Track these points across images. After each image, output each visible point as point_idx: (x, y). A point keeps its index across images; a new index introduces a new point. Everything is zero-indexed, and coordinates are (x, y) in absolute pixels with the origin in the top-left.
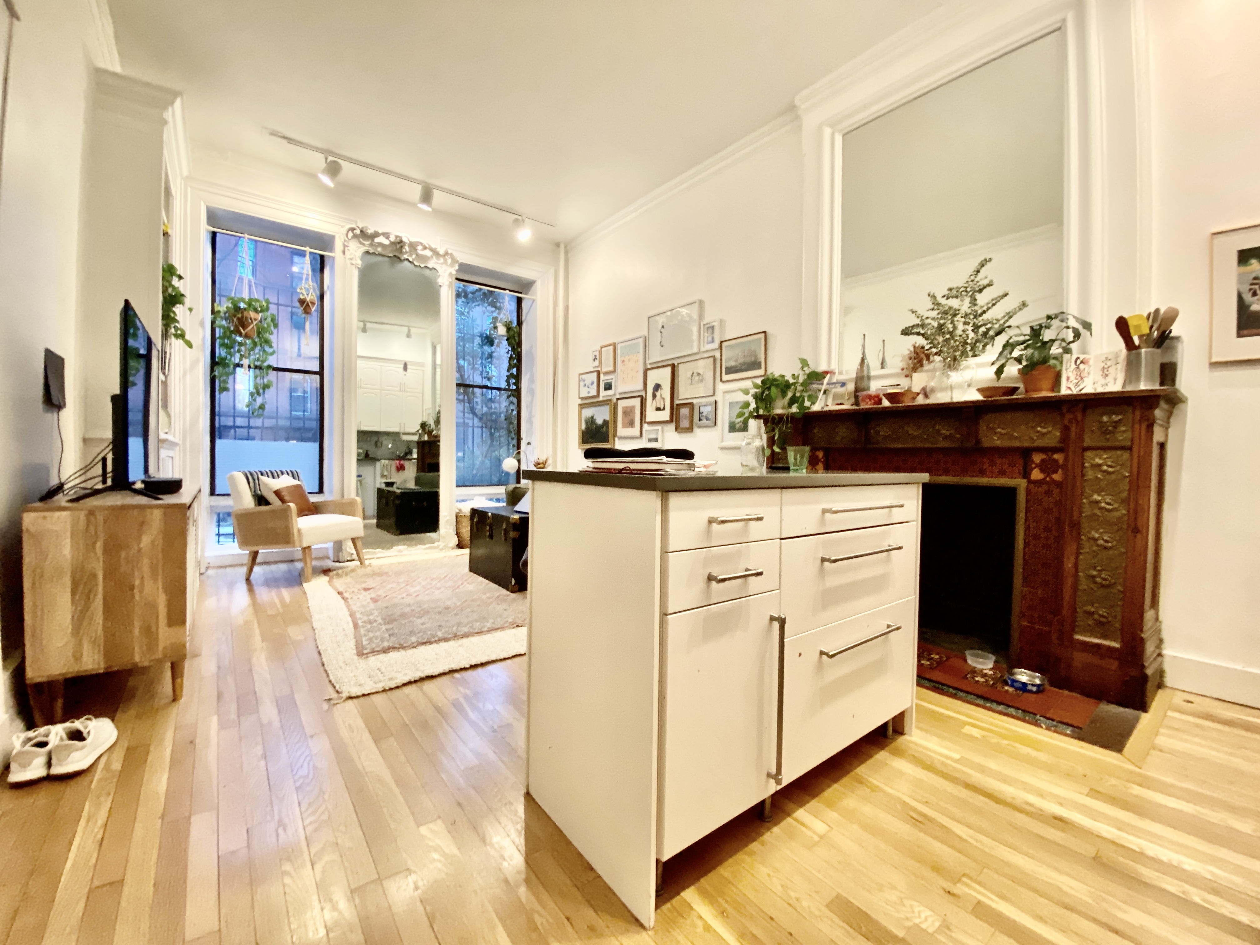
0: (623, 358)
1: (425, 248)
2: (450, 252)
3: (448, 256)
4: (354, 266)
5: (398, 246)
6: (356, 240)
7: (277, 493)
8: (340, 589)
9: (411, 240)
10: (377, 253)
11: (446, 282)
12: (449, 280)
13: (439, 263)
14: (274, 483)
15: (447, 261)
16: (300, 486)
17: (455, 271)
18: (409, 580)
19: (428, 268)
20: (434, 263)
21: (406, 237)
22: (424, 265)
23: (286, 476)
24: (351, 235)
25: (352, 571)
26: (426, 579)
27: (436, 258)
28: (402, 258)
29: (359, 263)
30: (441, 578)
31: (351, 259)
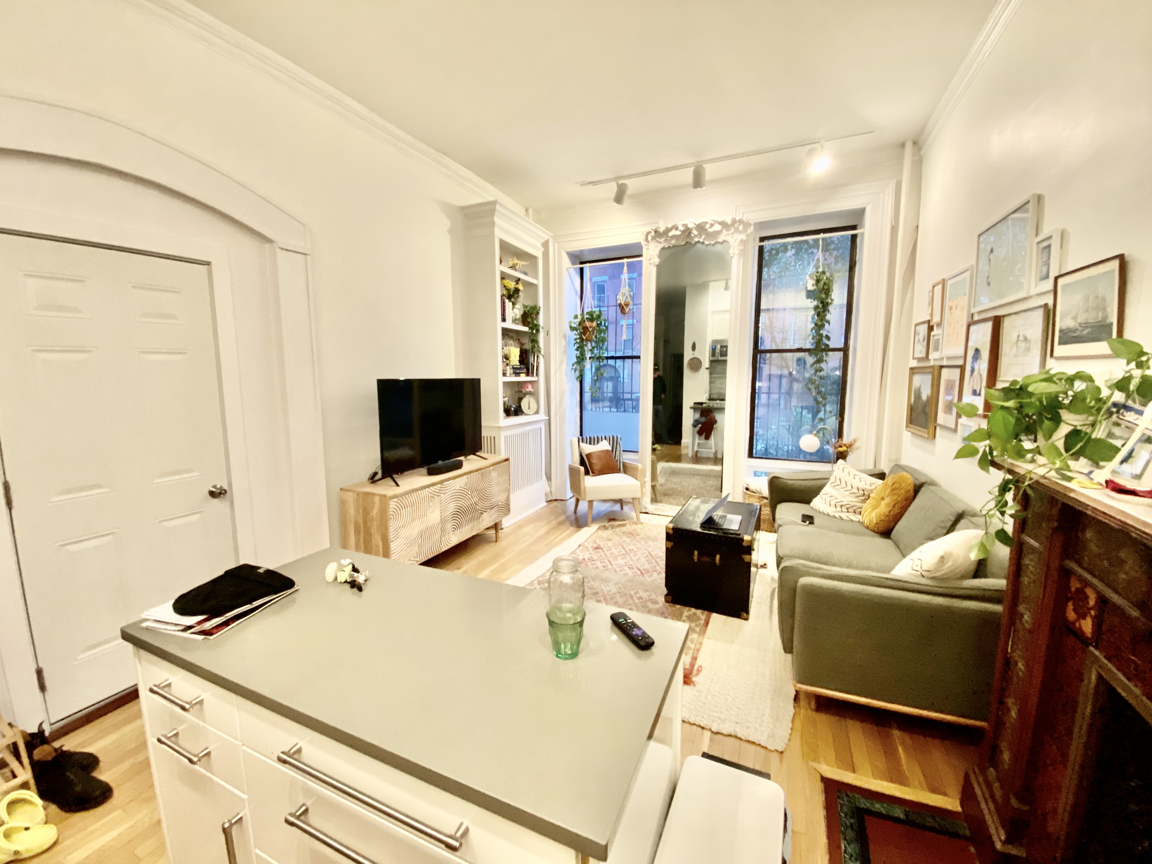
0: (951, 303)
1: (712, 225)
2: (738, 219)
3: (738, 223)
4: (653, 265)
5: (687, 233)
6: (654, 241)
7: (588, 455)
8: (589, 541)
9: (697, 223)
10: (671, 246)
11: (737, 252)
12: (740, 248)
13: (730, 234)
14: (588, 449)
15: (738, 228)
16: (607, 451)
17: (747, 236)
18: (635, 549)
19: (719, 243)
20: (725, 236)
21: (691, 222)
22: (715, 241)
23: (604, 441)
24: (650, 238)
25: (624, 525)
26: (645, 553)
27: (726, 230)
28: (693, 243)
29: (657, 260)
30: (655, 557)
31: (650, 260)
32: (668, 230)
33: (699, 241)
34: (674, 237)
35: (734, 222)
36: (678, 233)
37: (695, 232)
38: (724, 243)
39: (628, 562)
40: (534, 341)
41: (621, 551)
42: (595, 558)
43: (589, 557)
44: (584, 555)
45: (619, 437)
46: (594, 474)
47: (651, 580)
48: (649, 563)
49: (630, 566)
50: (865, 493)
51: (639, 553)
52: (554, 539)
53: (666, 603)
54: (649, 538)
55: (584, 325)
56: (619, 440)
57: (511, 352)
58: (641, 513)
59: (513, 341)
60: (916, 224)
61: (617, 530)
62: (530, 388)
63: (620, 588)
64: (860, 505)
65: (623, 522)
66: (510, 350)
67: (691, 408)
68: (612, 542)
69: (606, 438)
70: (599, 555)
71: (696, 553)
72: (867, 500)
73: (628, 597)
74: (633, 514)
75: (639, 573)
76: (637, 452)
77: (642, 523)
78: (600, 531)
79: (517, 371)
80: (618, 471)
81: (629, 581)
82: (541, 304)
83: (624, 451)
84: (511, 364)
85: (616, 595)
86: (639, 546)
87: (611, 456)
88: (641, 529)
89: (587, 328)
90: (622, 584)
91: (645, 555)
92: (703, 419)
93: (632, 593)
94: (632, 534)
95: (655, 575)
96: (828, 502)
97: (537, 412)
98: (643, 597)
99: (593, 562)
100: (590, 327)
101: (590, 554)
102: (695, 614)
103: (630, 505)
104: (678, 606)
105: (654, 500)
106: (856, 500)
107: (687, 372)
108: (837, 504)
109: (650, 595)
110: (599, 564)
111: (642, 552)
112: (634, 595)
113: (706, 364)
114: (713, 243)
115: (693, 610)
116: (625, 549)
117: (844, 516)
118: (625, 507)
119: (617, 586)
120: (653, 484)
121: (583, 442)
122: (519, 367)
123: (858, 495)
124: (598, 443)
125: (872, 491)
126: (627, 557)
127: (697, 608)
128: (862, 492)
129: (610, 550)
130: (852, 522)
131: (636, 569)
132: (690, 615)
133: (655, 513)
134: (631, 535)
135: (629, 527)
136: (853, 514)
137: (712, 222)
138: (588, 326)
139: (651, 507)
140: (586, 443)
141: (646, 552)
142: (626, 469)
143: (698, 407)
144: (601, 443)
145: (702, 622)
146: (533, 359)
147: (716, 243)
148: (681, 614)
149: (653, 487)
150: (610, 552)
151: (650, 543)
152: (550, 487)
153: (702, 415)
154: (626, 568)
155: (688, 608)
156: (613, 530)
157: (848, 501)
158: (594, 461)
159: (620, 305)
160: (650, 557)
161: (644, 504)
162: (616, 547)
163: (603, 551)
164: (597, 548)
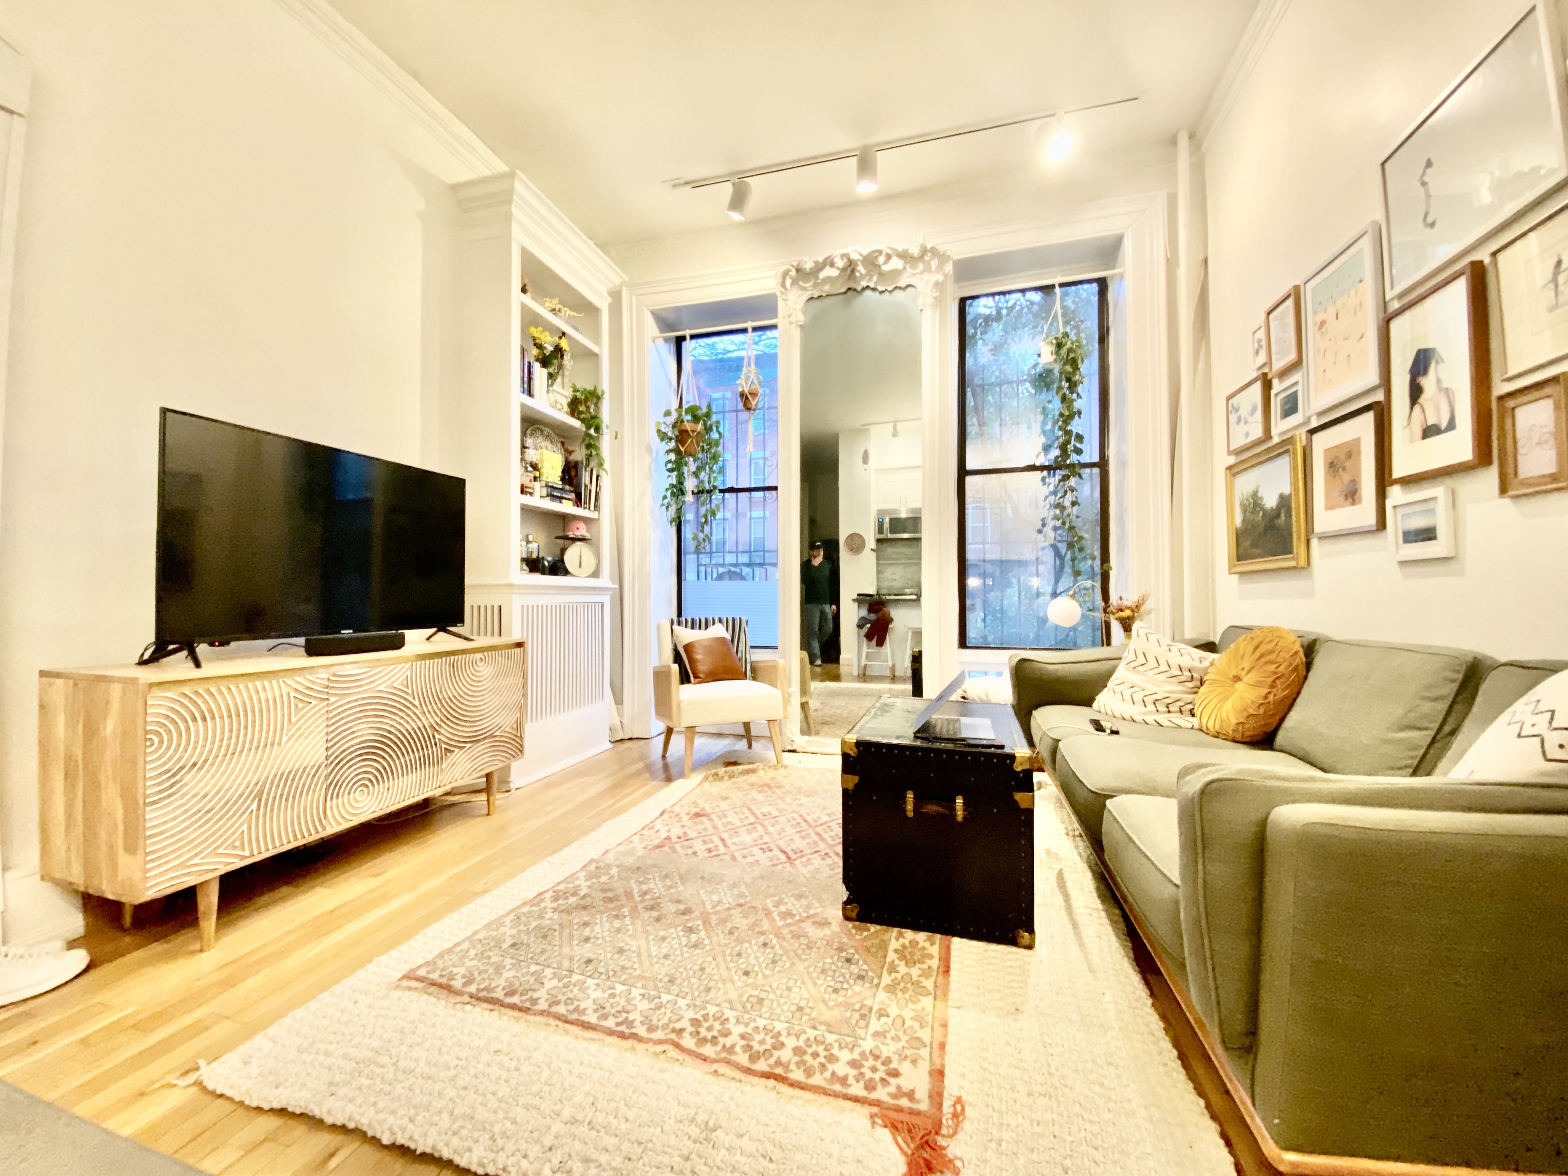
0: (1319, 319)
1: (889, 257)
2: (929, 247)
3: (929, 254)
4: (794, 325)
5: (849, 271)
6: (796, 286)
7: (687, 647)
8: (683, 803)
9: (865, 253)
10: (824, 295)
11: (930, 301)
12: (935, 295)
13: (918, 274)
14: (686, 635)
15: (929, 263)
16: (723, 639)
17: (946, 276)
18: (775, 813)
19: (900, 288)
20: (910, 277)
21: (855, 251)
22: (894, 286)
23: (718, 625)
24: (788, 282)
25: (753, 771)
26: (794, 819)
27: (912, 268)
28: (859, 289)
29: (801, 318)
30: (814, 824)
31: (789, 316)
32: (819, 267)
33: (868, 287)
34: (828, 279)
35: (924, 251)
36: (834, 272)
37: (861, 269)
38: (909, 290)
39: (761, 837)
40: (591, 445)
41: (747, 818)
42: (692, 834)
43: (680, 832)
44: (669, 831)
45: (744, 619)
46: (698, 680)
47: (809, 871)
48: (803, 838)
49: (764, 846)
50: (1195, 675)
51: (782, 819)
52: (615, 803)
53: (847, 922)
54: (799, 791)
55: (683, 428)
56: (744, 624)
57: (545, 459)
58: (784, 751)
59: (552, 442)
60: (1202, 257)
61: (741, 779)
62: (581, 530)
63: (741, 895)
64: (1190, 697)
65: (750, 766)
66: (542, 455)
67: (854, 600)
68: (729, 801)
69: (720, 621)
70: (701, 827)
71: (910, 795)
72: (1199, 688)
73: (761, 914)
74: (771, 755)
75: (783, 858)
76: (776, 648)
77: (786, 767)
78: (706, 784)
79: (555, 494)
80: (745, 676)
81: (762, 877)
82: (605, 386)
83: (752, 647)
84: (544, 478)
85: (732, 912)
86: (782, 805)
87: (729, 651)
88: (786, 777)
89: (687, 431)
90: (747, 885)
91: (794, 822)
92: (873, 617)
93: (769, 903)
94: (769, 786)
95: (817, 860)
96: (1128, 698)
97: (595, 574)
98: (795, 912)
99: (686, 843)
100: (693, 431)
101: (683, 826)
102: (914, 943)
103: (763, 741)
104: (873, 928)
105: (807, 729)
106: (1180, 688)
107: (844, 555)
108: (1145, 699)
109: (809, 907)
110: (699, 846)
111: (788, 816)
112: (773, 909)
113: (871, 543)
114: (890, 288)
115: (909, 934)
116: (753, 813)
117: (1163, 719)
118: (754, 744)
119: (736, 891)
120: (804, 700)
121: (679, 624)
122: (561, 487)
123: (1183, 678)
124: (706, 628)
125: (1206, 671)
126: (759, 828)
127: (917, 928)
128: (1188, 674)
129: (725, 816)
130: (1180, 730)
131: (776, 851)
132: (904, 946)
133: (809, 749)
134: (765, 788)
135: (763, 775)
136: (1179, 715)
137: (890, 252)
138: (689, 429)
139: (801, 742)
140: (686, 627)
141: (796, 815)
142: (755, 673)
143: (862, 599)
144: (711, 628)
145: (935, 963)
146: (588, 479)
147: (896, 288)
148: (883, 946)
149: (804, 706)
150: (724, 820)
151: (804, 800)
152: (620, 714)
153: (871, 610)
154: (756, 850)
155: (895, 930)
156: (733, 780)
157: (1167, 692)
158: (698, 657)
159: (742, 395)
160: (805, 826)
161: (789, 735)
162: (736, 810)
163: (711, 820)
164: (697, 815)
